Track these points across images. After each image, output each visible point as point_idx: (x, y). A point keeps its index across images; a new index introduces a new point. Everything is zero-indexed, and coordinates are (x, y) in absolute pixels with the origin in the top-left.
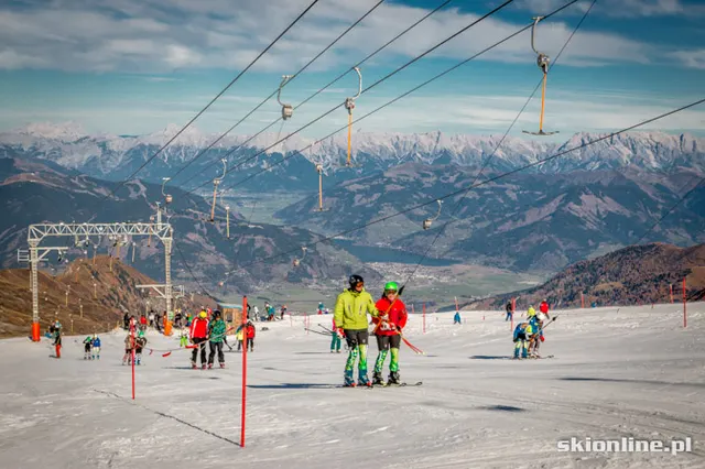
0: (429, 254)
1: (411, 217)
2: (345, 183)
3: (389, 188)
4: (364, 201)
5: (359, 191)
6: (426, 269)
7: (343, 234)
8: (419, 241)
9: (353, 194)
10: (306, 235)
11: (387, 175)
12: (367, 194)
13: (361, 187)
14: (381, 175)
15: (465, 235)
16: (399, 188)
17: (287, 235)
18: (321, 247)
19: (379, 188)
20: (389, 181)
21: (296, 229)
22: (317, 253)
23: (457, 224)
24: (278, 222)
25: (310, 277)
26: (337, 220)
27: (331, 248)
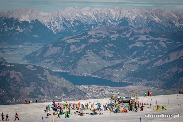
0: (114, 80)
1: (104, 58)
2: (65, 38)
3: (91, 41)
4: (76, 49)
5: (74, 43)
6: (112, 89)
7: (64, 69)
8: (108, 72)
9: (69, 45)
10: (40, 70)
11: (90, 33)
12: (78, 45)
13: (74, 41)
14: (86, 34)
15: (135, 68)
16: (97, 41)
17: (30, 70)
18: (50, 77)
19: (85, 41)
20: (91, 37)
21: (35, 67)
22: (47, 80)
23: (130, 62)
24: (25, 62)
25: (43, 95)
26: (60, 60)
27: (55, 77)
